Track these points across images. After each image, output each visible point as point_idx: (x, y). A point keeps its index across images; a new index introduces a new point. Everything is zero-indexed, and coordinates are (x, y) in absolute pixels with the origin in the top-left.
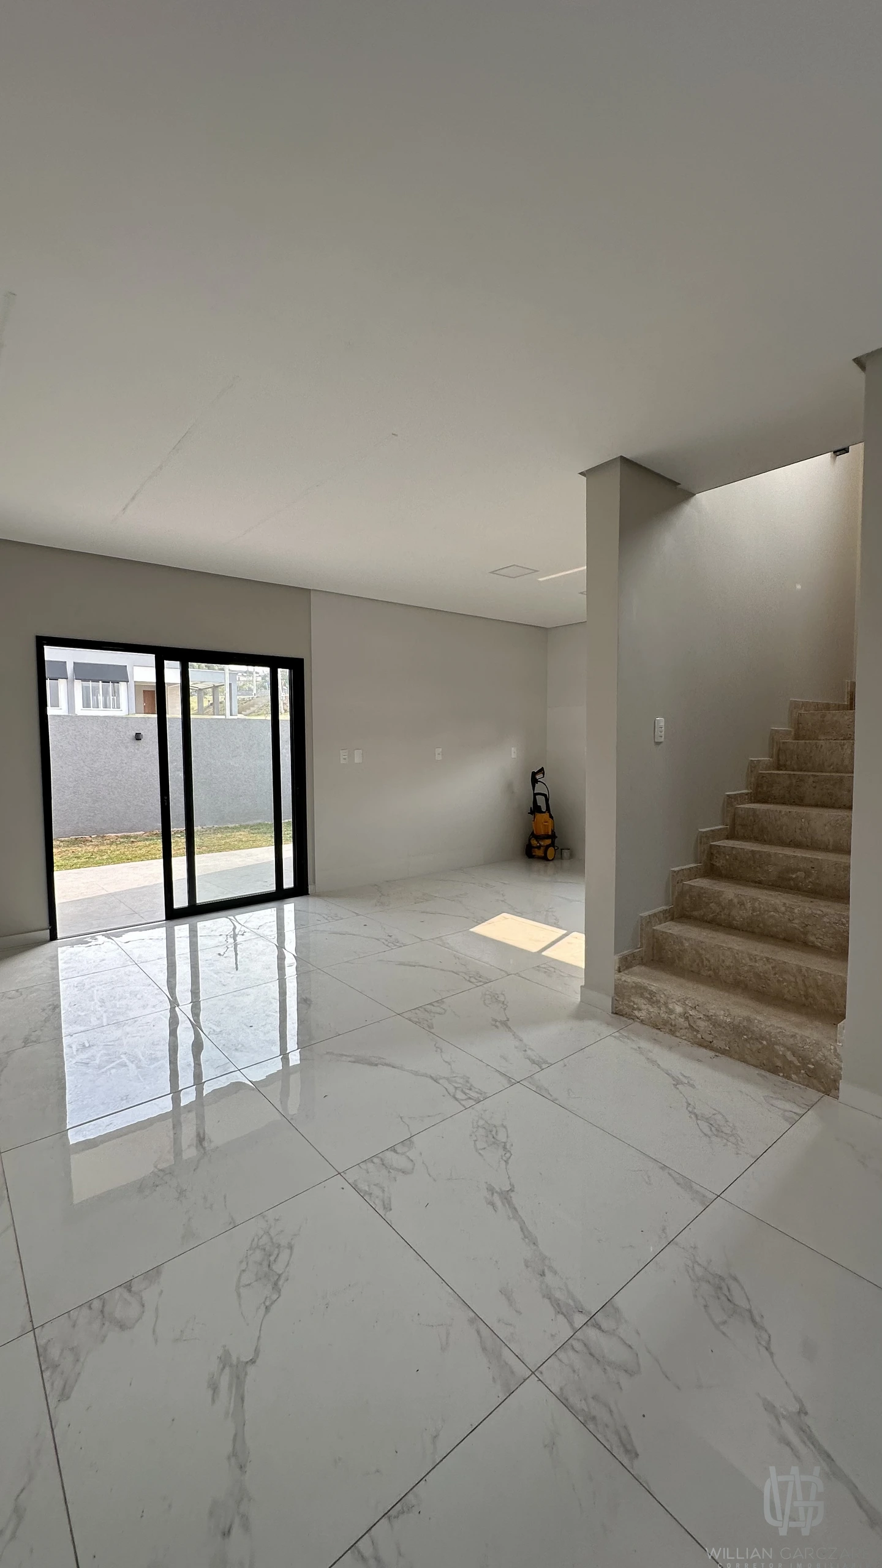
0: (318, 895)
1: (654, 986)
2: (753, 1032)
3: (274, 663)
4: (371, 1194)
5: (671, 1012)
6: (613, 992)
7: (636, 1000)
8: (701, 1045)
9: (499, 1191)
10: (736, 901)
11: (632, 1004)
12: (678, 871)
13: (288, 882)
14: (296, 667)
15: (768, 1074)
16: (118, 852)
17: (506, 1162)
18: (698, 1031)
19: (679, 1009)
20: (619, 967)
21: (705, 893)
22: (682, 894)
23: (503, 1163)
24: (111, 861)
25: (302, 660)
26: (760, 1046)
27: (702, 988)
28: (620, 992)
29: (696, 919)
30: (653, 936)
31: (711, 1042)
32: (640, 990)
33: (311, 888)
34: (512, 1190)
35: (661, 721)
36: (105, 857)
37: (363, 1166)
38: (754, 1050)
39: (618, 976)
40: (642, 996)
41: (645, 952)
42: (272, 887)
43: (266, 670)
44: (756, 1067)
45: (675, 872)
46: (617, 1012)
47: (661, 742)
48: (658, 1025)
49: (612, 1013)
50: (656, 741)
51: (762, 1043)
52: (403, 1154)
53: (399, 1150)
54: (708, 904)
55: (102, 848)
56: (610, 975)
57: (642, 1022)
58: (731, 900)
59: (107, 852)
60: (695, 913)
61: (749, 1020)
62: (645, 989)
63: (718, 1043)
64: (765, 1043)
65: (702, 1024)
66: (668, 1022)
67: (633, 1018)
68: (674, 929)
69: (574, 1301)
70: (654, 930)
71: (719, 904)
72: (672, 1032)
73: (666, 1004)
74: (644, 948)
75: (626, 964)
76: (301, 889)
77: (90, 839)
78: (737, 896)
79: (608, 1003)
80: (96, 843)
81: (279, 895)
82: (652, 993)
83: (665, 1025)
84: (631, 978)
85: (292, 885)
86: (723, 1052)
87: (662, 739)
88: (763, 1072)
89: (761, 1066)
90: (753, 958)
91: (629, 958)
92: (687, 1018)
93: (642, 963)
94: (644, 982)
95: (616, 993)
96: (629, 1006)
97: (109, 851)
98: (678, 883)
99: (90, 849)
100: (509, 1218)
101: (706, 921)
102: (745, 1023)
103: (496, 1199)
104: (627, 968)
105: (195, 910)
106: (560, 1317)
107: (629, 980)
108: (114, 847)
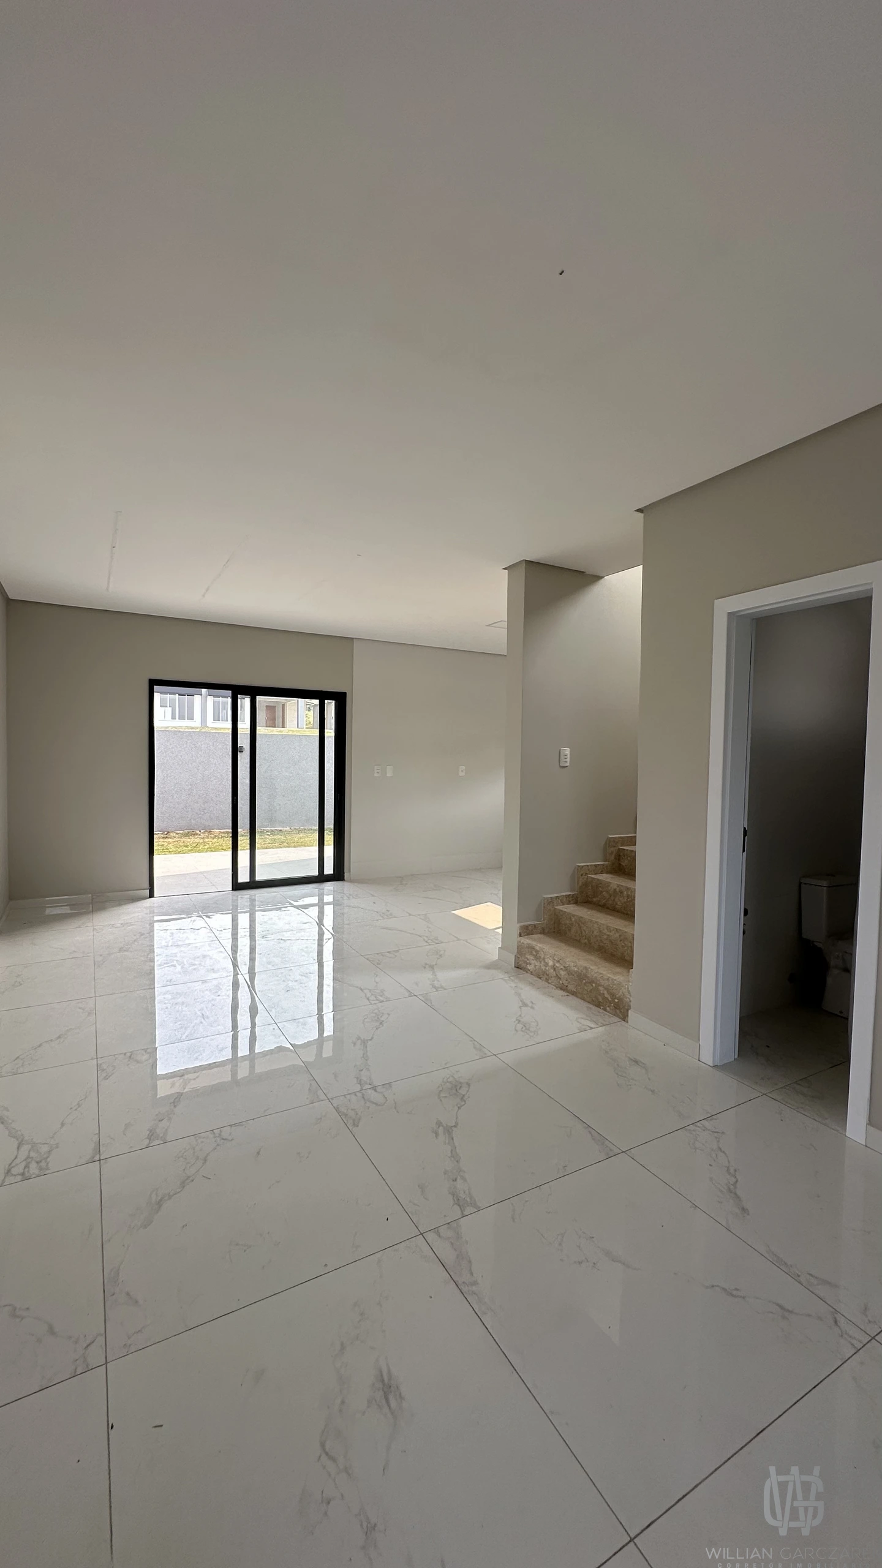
0: (351, 881)
1: (538, 946)
2: (588, 977)
3: (322, 696)
4: (347, 1115)
5: (546, 965)
6: (516, 951)
7: (528, 957)
8: (561, 989)
9: (445, 1125)
10: (618, 890)
11: (526, 960)
12: (583, 867)
13: (329, 870)
14: (340, 699)
15: (593, 1007)
16: (217, 844)
17: (459, 1108)
18: (560, 979)
19: (551, 963)
20: (520, 933)
21: (601, 883)
22: (586, 884)
23: (456, 1108)
24: (210, 849)
25: (345, 694)
26: (592, 987)
27: (572, 949)
28: (521, 951)
29: (594, 904)
30: (555, 914)
31: (567, 986)
32: (531, 948)
33: (346, 875)
34: (455, 1126)
35: (567, 751)
36: (206, 847)
37: (348, 1096)
38: (589, 990)
39: (519, 939)
40: (531, 954)
41: (547, 924)
42: (315, 872)
43: (317, 702)
44: (589, 1003)
45: (579, 866)
46: (518, 967)
47: (567, 766)
48: (541, 975)
49: (515, 967)
50: (561, 765)
51: (592, 986)
52: (382, 1093)
53: (378, 1090)
54: (602, 892)
55: (206, 840)
56: (515, 939)
57: (532, 973)
58: (615, 890)
59: (209, 844)
60: (595, 899)
61: (586, 968)
62: (533, 948)
63: (571, 987)
64: (594, 985)
65: (563, 973)
66: (544, 972)
67: (527, 971)
68: (570, 909)
69: (471, 1199)
70: (555, 909)
71: (607, 892)
72: (547, 980)
73: (544, 959)
74: (545, 922)
75: (526, 931)
76: (339, 875)
77: (199, 833)
78: (618, 886)
79: (512, 958)
80: (203, 836)
81: (321, 878)
82: (537, 952)
83: (543, 975)
84: (526, 941)
85: (331, 872)
86: (573, 993)
87: (568, 764)
88: (591, 1006)
89: (592, 1002)
90: (609, 929)
91: (530, 928)
92: (555, 970)
93: (543, 932)
94: (534, 943)
95: (518, 952)
96: (525, 962)
97: (210, 843)
98: (582, 875)
99: (197, 840)
100: (445, 1143)
101: (600, 906)
102: (584, 971)
103: (441, 1130)
104: (528, 934)
105: (254, 884)
106: (456, 1208)
107: (525, 942)
108: (215, 840)
